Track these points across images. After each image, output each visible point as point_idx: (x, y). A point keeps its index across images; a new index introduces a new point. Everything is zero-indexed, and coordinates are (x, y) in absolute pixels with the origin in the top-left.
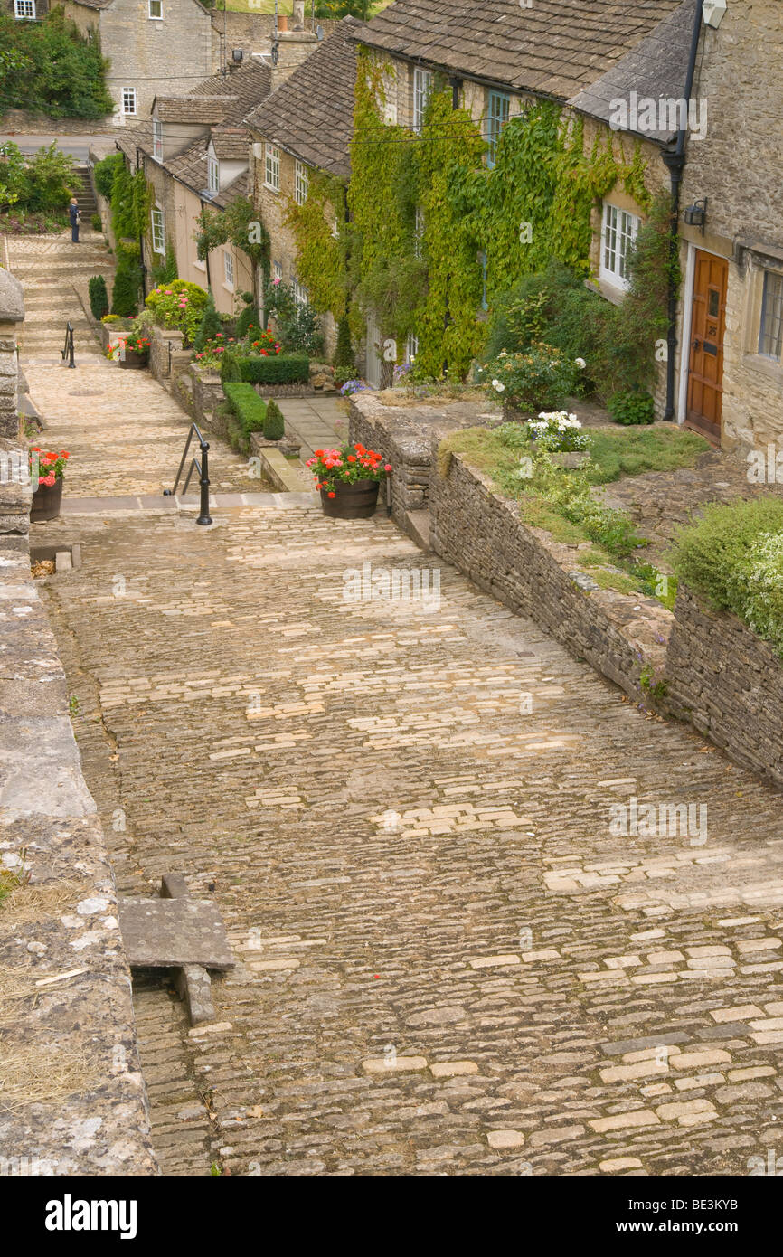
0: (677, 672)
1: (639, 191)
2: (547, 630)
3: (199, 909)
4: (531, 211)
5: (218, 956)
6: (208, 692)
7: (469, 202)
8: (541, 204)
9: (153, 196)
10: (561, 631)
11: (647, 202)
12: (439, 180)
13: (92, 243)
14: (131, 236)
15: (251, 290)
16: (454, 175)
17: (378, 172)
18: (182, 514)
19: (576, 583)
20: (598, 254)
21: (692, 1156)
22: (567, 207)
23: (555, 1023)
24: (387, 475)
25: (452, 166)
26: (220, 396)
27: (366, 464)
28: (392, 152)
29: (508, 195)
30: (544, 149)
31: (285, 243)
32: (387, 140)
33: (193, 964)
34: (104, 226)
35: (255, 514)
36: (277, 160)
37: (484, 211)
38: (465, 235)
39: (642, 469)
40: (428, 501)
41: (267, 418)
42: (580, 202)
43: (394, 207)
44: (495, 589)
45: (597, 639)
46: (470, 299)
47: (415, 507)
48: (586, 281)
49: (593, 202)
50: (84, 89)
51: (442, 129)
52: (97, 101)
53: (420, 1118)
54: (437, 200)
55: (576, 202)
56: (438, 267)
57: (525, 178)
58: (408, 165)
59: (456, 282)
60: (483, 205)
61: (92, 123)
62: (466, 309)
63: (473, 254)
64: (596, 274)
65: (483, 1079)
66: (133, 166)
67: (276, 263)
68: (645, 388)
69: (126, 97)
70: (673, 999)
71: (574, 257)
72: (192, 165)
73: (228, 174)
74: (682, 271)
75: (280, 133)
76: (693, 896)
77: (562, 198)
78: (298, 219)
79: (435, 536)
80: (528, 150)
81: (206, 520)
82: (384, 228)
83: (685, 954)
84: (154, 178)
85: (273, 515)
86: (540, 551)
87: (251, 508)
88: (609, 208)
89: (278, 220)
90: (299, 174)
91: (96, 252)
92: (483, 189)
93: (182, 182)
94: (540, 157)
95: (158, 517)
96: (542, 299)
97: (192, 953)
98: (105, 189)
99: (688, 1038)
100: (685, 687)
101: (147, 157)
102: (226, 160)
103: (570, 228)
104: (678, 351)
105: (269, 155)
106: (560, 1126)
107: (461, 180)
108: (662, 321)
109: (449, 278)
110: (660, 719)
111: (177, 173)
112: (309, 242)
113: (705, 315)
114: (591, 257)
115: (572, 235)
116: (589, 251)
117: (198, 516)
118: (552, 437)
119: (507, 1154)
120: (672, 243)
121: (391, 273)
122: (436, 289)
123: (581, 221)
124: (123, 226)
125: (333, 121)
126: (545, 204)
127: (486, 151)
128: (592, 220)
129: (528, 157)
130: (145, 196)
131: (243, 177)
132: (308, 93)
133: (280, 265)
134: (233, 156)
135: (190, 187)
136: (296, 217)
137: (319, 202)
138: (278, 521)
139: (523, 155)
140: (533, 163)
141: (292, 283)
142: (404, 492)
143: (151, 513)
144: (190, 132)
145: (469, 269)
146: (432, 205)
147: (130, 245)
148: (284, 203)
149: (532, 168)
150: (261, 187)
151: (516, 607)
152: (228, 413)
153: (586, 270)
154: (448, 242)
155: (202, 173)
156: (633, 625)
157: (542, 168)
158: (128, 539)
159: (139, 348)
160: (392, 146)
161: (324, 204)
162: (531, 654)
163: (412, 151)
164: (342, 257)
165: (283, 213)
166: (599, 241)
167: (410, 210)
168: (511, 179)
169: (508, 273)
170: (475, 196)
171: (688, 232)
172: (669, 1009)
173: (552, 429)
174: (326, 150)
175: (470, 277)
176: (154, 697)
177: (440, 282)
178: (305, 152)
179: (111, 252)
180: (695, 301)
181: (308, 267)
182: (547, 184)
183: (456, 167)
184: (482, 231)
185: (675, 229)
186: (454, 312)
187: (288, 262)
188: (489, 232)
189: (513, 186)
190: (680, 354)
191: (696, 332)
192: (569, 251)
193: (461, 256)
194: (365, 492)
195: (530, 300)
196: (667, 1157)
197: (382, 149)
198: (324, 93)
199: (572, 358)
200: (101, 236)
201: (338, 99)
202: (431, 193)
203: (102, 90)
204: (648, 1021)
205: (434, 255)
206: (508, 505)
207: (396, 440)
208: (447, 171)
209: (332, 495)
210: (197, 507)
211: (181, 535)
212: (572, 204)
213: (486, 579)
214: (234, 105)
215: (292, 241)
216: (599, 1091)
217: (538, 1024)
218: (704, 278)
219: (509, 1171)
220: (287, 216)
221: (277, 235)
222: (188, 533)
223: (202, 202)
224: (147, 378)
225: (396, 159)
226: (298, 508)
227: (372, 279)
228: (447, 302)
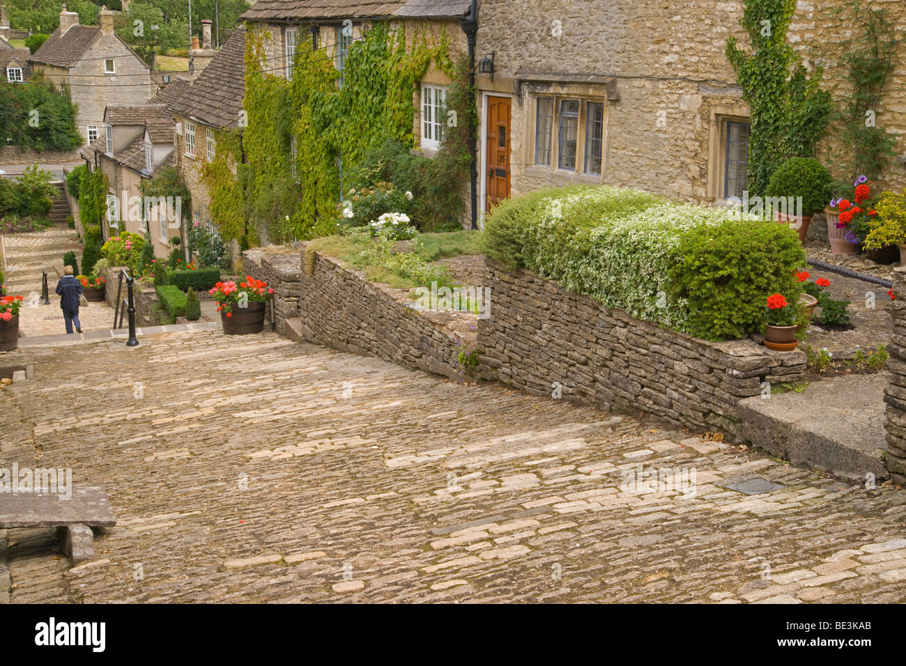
0: (486, 340)
1: (446, 63)
2: (389, 359)
3: (88, 492)
4: (370, 108)
5: (102, 517)
6: (124, 418)
7: (327, 117)
8: (377, 102)
9: (107, 185)
10: (399, 355)
11: (451, 69)
12: (306, 109)
13: (68, 237)
14: (94, 222)
15: (179, 236)
16: (316, 101)
17: (263, 116)
18: (116, 341)
19: (408, 308)
20: (419, 128)
21: (511, 572)
22: (396, 94)
23: (393, 525)
24: (271, 296)
25: (314, 94)
26: (154, 297)
27: (255, 289)
28: (272, 97)
29: (354, 101)
30: (378, 59)
31: (201, 195)
32: (268, 89)
33: (77, 522)
34: (76, 224)
35: (172, 337)
36: (193, 133)
37: (338, 122)
38: (325, 144)
39: (456, 253)
40: (301, 310)
41: (188, 303)
42: (405, 89)
43: (276, 141)
44: (350, 345)
45: (425, 346)
46: (331, 195)
47: (292, 315)
48: (411, 150)
49: (414, 87)
50: (60, 128)
51: (306, 69)
52: (69, 136)
53: (272, 585)
54: (305, 125)
55: (402, 89)
56: (308, 178)
57: (365, 84)
58: (285, 104)
59: (321, 184)
60: (337, 117)
61: (67, 154)
62: (329, 203)
63: (332, 159)
64: (419, 144)
65: (329, 559)
66: (93, 166)
67: (196, 213)
68: (457, 219)
69: (91, 133)
70: (491, 502)
71: (402, 133)
72: (134, 155)
73: (160, 154)
74: (478, 115)
75: (195, 111)
76: (503, 455)
77: (392, 89)
78: (210, 174)
79: (306, 327)
80: (367, 61)
81: (134, 342)
82: (269, 159)
83: (499, 481)
84: (108, 170)
85: (186, 336)
86: (382, 298)
87: (169, 333)
88: (426, 89)
89: (196, 180)
90: (208, 139)
91: (71, 242)
92: (337, 104)
93: (129, 168)
94: (375, 65)
95: (97, 343)
96: (380, 166)
97: (76, 516)
98: (75, 192)
99: (504, 518)
100: (492, 350)
101: (103, 156)
102: (158, 143)
103: (399, 109)
104: (478, 181)
105: (187, 131)
106: (397, 573)
107: (321, 102)
108: (466, 157)
109: (316, 183)
110: (475, 384)
111: (124, 161)
112: (218, 188)
113: (496, 147)
114: (414, 131)
115: (400, 115)
116: (412, 127)
117: (127, 341)
118: (388, 230)
119: (348, 593)
120: (471, 94)
121: (276, 188)
122: (307, 194)
123: (406, 103)
124: (88, 214)
125: (231, 96)
126: (381, 101)
127: (338, 78)
128: (414, 101)
129: (367, 66)
130: (102, 186)
131: (171, 156)
132: (214, 81)
133: (199, 214)
134: (162, 141)
135: (134, 169)
136: (209, 172)
137: (223, 157)
138: (190, 340)
139: (363, 66)
140: (371, 71)
141: (207, 224)
142: (283, 305)
143: (91, 342)
144: (132, 133)
145: (329, 171)
146: (302, 129)
147: (93, 228)
148: (199, 165)
149: (370, 74)
150: (183, 157)
151: (366, 351)
152: (161, 309)
153: (411, 141)
154: (314, 154)
155: (141, 159)
156: (451, 325)
157: (377, 73)
158: (72, 359)
159: (97, 285)
160: (272, 93)
161: (227, 156)
162: (377, 372)
163: (286, 91)
164: (240, 192)
165: (199, 173)
166: (419, 117)
167: (287, 139)
168: (356, 88)
169: (357, 162)
170: (331, 111)
171: (482, 81)
172: (487, 508)
173: (388, 224)
174: (228, 116)
175: (331, 177)
176: (77, 426)
177: (310, 189)
178: (212, 120)
179: (81, 242)
180: (489, 138)
181: (218, 208)
182: (381, 85)
183: (317, 94)
184: (337, 137)
185: (473, 82)
186: (320, 208)
187: (204, 210)
188: (342, 135)
189: (358, 93)
190: (480, 183)
191: (490, 163)
192: (399, 128)
193: (323, 163)
194: (256, 311)
195: (372, 168)
196: (489, 575)
197: (265, 98)
198: (225, 79)
199: (403, 191)
200: (74, 232)
201: (235, 81)
202: (300, 121)
203: (73, 128)
204: (471, 514)
205: (304, 169)
206: (357, 274)
207: (276, 267)
208: (311, 99)
209: (229, 315)
210: (126, 336)
211: (114, 353)
212: (399, 91)
213: (343, 341)
214: (164, 111)
215: (206, 193)
216: (430, 554)
217: (379, 527)
218: (495, 119)
219: (351, 601)
220: (202, 175)
221: (196, 191)
222: (119, 352)
223: (142, 178)
224: (103, 306)
225: (276, 103)
226: (205, 331)
227: (261, 201)
228: (315, 203)
